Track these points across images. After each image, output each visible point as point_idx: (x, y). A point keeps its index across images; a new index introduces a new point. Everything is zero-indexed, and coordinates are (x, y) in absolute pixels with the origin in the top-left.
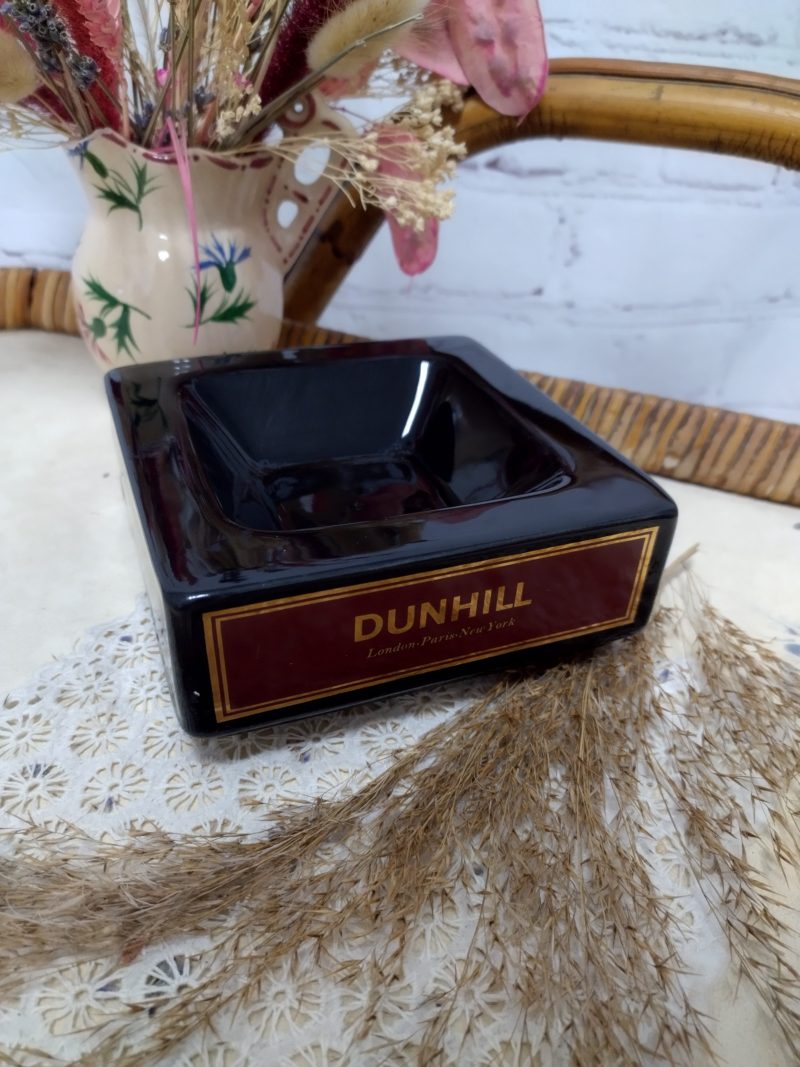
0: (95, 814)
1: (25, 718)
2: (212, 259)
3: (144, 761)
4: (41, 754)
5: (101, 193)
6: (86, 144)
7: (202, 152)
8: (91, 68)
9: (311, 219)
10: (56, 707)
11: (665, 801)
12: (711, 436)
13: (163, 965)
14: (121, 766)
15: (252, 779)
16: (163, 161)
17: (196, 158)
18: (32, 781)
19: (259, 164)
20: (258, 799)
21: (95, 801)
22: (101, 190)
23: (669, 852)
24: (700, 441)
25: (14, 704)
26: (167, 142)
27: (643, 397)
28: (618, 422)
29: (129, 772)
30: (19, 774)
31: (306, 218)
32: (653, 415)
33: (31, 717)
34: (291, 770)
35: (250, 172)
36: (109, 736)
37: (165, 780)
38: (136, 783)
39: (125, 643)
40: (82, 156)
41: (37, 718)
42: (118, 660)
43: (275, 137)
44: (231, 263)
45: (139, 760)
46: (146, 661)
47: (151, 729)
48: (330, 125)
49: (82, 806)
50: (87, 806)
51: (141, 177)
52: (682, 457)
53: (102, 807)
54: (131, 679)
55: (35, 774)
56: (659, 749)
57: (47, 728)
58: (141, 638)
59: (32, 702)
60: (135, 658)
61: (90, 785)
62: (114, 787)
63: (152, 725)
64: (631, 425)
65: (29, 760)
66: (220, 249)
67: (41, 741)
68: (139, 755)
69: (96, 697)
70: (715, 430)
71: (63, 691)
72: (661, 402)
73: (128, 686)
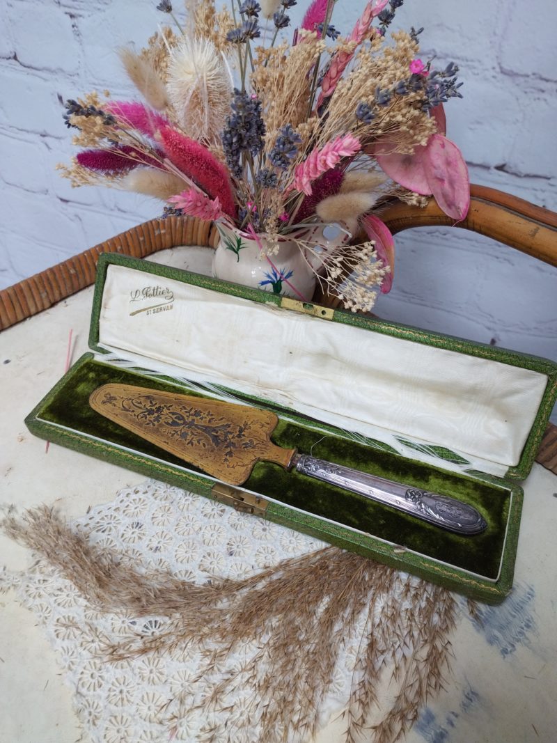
0: (150, 551)
1: (140, 500)
2: (270, 280)
3: (174, 534)
4: (140, 519)
10: (151, 498)
14: (165, 533)
15: (207, 557)
16: (248, 237)
17: (264, 238)
18: (134, 530)
19: (298, 237)
21: (152, 546)
25: (138, 492)
29: (167, 536)
30: (131, 525)
37: (177, 546)
38: (167, 543)
41: (144, 501)
44: (280, 281)
47: (181, 520)
50: (149, 548)
51: (239, 242)
53: (154, 550)
55: (136, 527)
57: (146, 507)
59: (144, 493)
61: (152, 539)
62: (160, 542)
65: (136, 520)
66: (275, 274)
68: (173, 531)
71: (155, 491)
73: (180, 495)
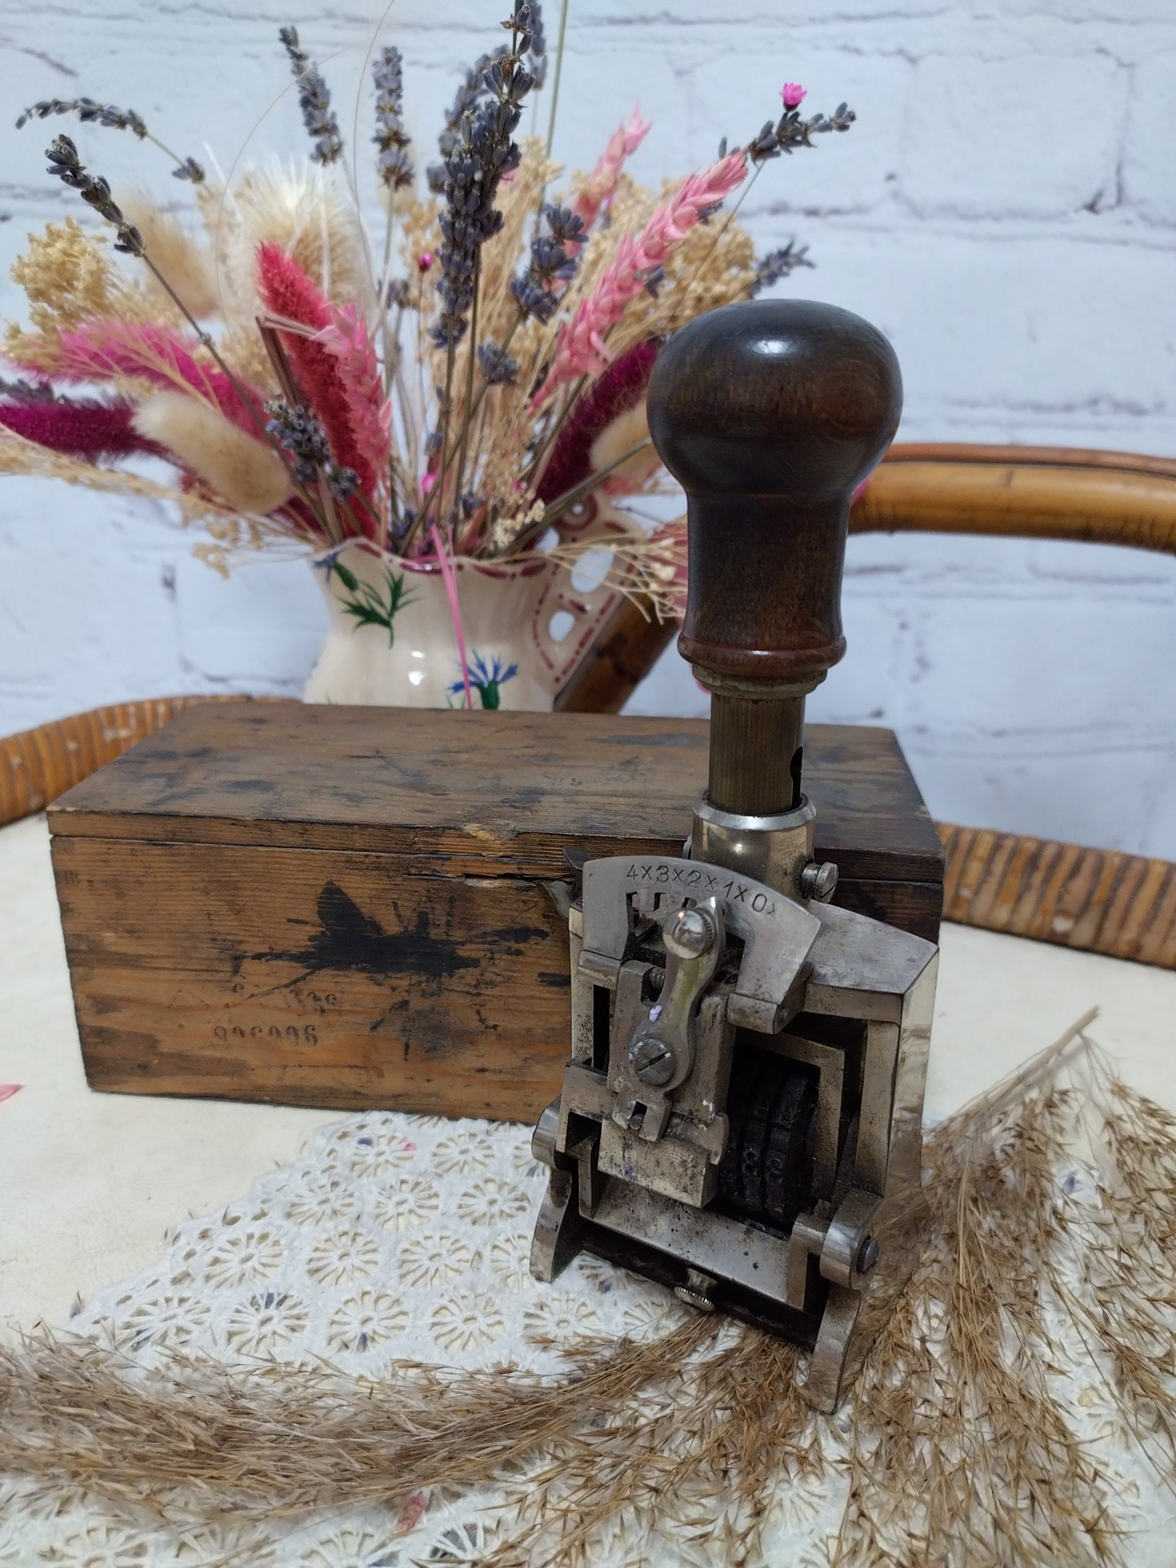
0: (346, 1354)
1: (250, 1237)
2: (472, 679)
3: (401, 1289)
4: (274, 1282)
5: (348, 608)
6: (335, 555)
7: (466, 560)
8: (352, 480)
9: (590, 632)
10: (287, 1224)
11: (1085, 1342)
12: (1114, 889)
13: (452, 1535)
14: (374, 1296)
15: (539, 1312)
16: (424, 572)
17: (460, 567)
18: (264, 1313)
19: (528, 572)
20: (551, 1337)
21: (346, 1338)
22: (350, 604)
23: (1094, 1405)
24: (1100, 894)
25: (235, 1220)
26: (429, 550)
27: (1018, 839)
28: (987, 871)
29: (384, 1304)
30: (248, 1305)
31: (583, 630)
32: (1033, 862)
33: (257, 1235)
34: (588, 1302)
35: (520, 581)
36: (355, 1260)
37: (430, 1313)
38: (393, 1317)
39: (363, 1147)
40: (329, 567)
41: (264, 1237)
42: (357, 1168)
43: (550, 543)
44: (494, 683)
45: (395, 1288)
46: (391, 1168)
47: (406, 1251)
48: (615, 527)
49: (329, 1343)
50: (336, 1344)
51: (396, 590)
52: (1078, 917)
53: (354, 1345)
54: (375, 1190)
55: (268, 1305)
56: (1070, 1277)
57: (277, 1249)
58: (383, 1141)
59: (257, 1218)
60: (378, 1166)
61: (337, 1318)
62: (365, 1321)
63: (407, 1246)
64: (1004, 876)
65: (259, 1288)
66: (482, 667)
67: (271, 1266)
68: (394, 1282)
69: (335, 1212)
70: (1118, 881)
71: (293, 1205)
72: (1042, 845)
73: (373, 1197)
